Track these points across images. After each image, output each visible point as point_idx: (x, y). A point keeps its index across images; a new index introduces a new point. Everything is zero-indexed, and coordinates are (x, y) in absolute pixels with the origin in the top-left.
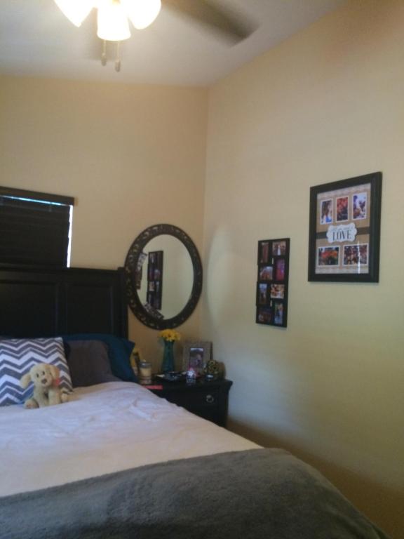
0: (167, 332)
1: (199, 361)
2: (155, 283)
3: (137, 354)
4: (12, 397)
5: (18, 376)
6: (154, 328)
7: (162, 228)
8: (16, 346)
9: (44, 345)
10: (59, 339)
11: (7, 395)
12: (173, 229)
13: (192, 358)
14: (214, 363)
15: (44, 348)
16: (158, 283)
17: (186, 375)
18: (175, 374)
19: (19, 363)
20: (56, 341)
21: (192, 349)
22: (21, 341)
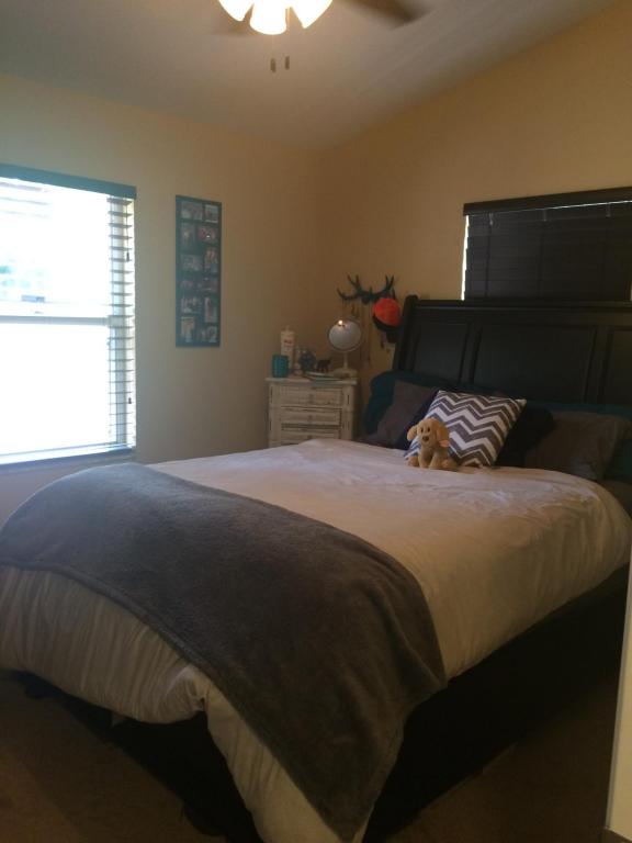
10: (520, 401)
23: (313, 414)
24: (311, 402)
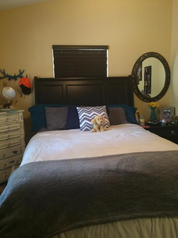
0: (152, 103)
1: (168, 116)
2: (148, 82)
3: (138, 113)
4: (88, 128)
5: (90, 121)
6: (146, 102)
7: (149, 54)
8: (88, 109)
9: (99, 109)
10: (105, 106)
11: (86, 127)
12: (154, 54)
13: (165, 115)
14: (175, 117)
15: (99, 110)
16: (149, 82)
17: (161, 122)
18: (156, 122)
19: (90, 115)
20: (103, 107)
21: (165, 111)
22: (90, 107)
23: (9, 126)
24: (7, 122)
